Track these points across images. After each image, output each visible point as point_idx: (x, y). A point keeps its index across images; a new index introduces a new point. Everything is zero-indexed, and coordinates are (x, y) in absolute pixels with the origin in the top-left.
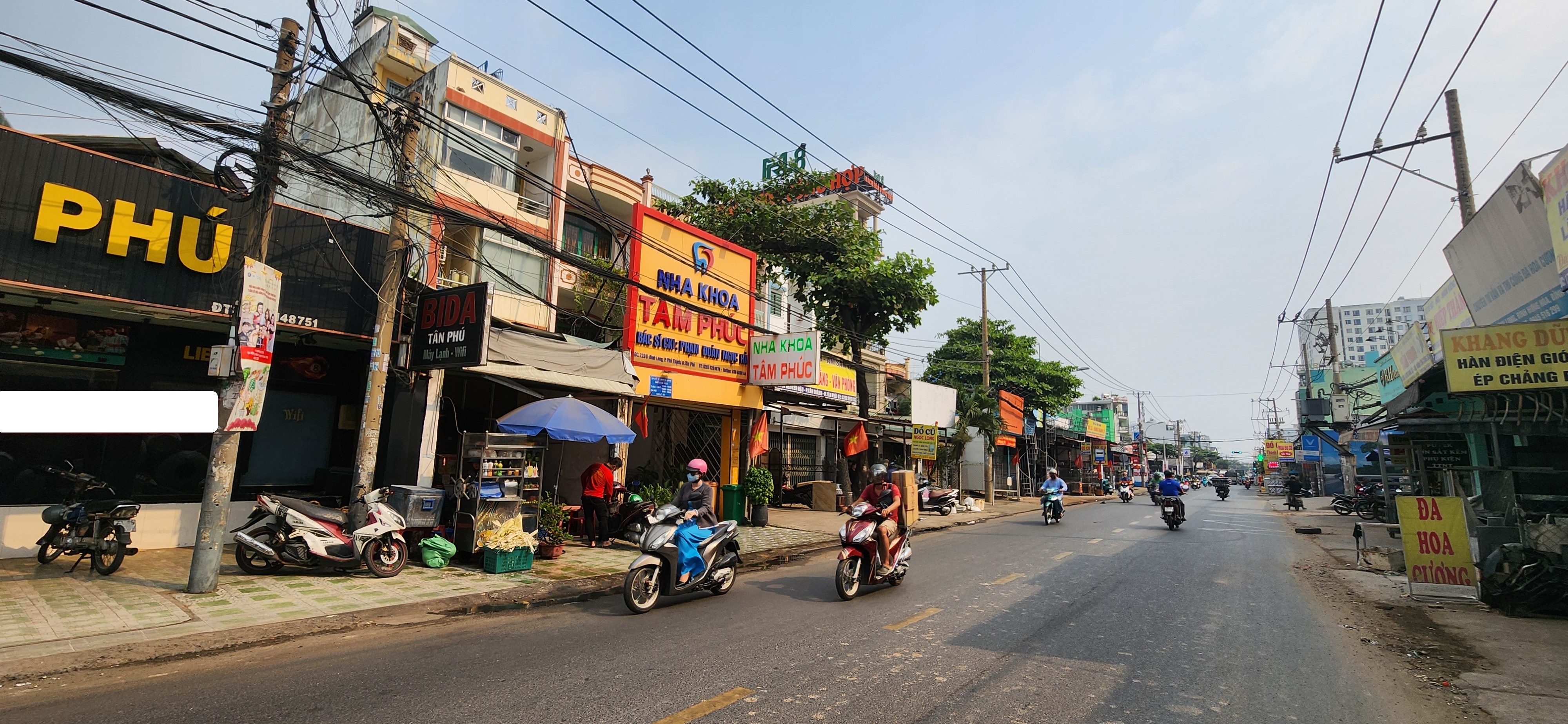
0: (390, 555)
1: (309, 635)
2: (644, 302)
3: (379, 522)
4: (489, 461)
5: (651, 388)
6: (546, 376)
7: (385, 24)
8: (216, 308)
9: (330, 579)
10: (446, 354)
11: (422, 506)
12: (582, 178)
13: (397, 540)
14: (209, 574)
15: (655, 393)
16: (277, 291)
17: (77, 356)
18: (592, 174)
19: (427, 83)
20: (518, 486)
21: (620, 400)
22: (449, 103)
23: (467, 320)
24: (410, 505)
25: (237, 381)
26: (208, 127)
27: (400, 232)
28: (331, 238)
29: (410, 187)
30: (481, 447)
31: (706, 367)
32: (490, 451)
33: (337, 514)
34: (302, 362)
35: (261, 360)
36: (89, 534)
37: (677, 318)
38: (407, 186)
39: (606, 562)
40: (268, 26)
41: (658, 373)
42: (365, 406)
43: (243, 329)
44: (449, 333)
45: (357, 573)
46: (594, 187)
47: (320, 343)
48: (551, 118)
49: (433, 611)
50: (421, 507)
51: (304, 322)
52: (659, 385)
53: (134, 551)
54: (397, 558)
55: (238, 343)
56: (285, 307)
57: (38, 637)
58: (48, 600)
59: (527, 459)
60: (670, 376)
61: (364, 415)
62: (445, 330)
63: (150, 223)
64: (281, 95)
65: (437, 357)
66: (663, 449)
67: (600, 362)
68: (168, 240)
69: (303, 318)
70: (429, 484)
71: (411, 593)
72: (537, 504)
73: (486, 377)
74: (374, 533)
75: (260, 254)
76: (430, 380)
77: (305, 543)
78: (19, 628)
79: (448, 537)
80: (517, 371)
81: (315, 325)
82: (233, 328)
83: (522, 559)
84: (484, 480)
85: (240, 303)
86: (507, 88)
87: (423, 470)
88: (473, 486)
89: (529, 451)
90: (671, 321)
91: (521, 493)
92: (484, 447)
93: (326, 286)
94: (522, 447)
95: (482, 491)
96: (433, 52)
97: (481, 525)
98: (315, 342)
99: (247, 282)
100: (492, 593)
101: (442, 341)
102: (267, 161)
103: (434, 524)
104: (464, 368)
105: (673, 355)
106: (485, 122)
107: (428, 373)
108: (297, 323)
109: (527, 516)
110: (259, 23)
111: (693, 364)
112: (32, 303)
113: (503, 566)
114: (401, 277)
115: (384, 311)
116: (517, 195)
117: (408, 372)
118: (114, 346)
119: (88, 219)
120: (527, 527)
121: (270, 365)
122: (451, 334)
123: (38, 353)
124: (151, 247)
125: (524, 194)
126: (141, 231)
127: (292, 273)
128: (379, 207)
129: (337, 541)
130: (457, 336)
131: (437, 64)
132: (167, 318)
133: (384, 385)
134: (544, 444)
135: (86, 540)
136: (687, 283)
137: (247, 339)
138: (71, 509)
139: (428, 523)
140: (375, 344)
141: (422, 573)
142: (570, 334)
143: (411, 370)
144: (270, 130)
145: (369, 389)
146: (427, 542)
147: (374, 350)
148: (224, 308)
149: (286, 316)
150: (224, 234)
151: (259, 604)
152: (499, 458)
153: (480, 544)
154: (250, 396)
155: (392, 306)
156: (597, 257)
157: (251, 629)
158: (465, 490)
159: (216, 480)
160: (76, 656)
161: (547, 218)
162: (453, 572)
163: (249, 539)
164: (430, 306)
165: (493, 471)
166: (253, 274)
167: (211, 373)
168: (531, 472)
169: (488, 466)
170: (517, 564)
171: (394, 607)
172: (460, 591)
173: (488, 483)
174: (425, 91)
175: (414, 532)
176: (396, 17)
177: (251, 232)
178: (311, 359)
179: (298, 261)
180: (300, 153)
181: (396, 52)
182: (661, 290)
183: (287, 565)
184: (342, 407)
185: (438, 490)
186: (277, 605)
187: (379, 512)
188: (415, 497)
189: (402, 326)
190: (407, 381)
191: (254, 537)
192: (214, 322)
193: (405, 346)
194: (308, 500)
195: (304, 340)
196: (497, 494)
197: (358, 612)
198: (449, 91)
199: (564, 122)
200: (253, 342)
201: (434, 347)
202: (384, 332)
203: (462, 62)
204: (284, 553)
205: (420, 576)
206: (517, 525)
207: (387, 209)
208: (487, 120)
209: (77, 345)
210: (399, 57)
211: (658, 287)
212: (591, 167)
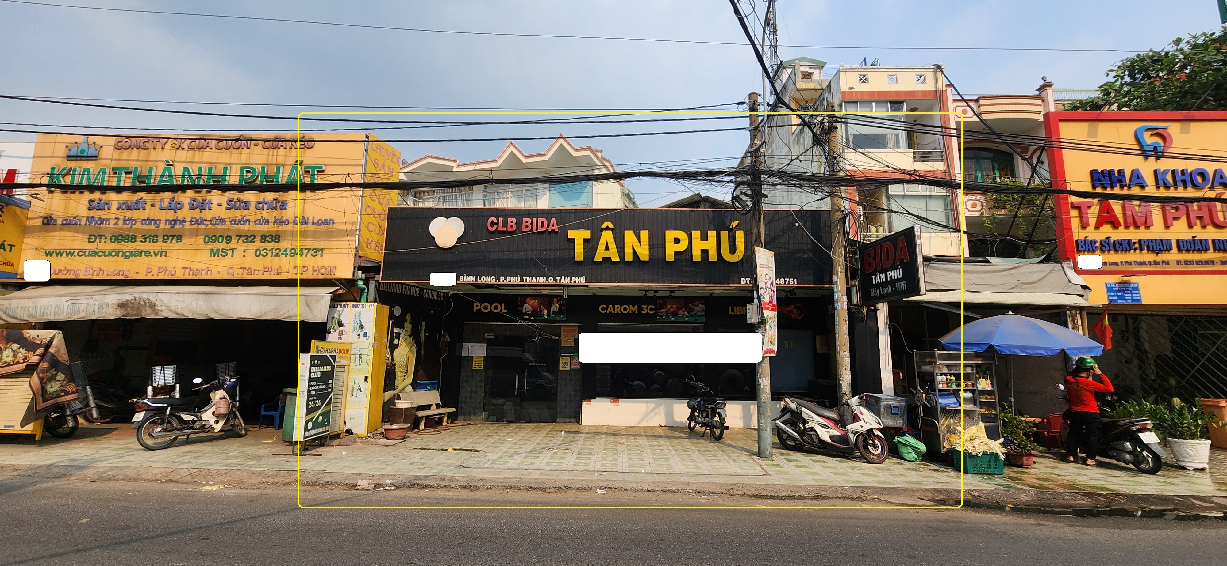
0: (875, 447)
1: (836, 498)
2: (1079, 209)
3: (862, 421)
4: (941, 374)
5: (1109, 296)
6: (979, 297)
7: (791, 70)
8: (743, 281)
9: (836, 459)
10: (889, 290)
11: (892, 411)
12: (970, 113)
13: (878, 436)
14: (768, 447)
15: (1116, 300)
16: (772, 264)
17: (687, 319)
18: (979, 106)
19: (826, 95)
20: (973, 397)
21: (1068, 312)
22: (845, 102)
23: (902, 260)
24: (882, 409)
25: (763, 324)
26: (725, 176)
27: (838, 206)
28: (797, 222)
29: (839, 171)
30: (932, 363)
31: (1187, 263)
32: (941, 366)
33: (833, 413)
34: (788, 309)
35: (773, 310)
36: (707, 416)
37: (1129, 215)
38: (837, 172)
39: (1092, 479)
40: (742, 103)
41: (1115, 279)
42: (837, 335)
43: (761, 292)
44: (888, 273)
45: (853, 457)
46: (984, 117)
47: (799, 294)
48: (929, 76)
49: (923, 497)
50: (890, 411)
51: (789, 282)
52: (1119, 291)
53: (727, 428)
54: (880, 449)
55: (760, 301)
56: (778, 275)
57: (702, 471)
58: (699, 451)
59: (977, 373)
60: (1133, 280)
61: (837, 342)
62: (885, 271)
63: (707, 240)
64: (756, 142)
65: (882, 293)
66: (1136, 361)
67: (1035, 277)
68: (716, 247)
69: (788, 279)
70: (892, 393)
71: (900, 479)
72: (996, 415)
73: (924, 304)
74: (860, 428)
75: (762, 244)
76: (878, 312)
77: (816, 431)
78: (693, 465)
79: (916, 436)
80: (951, 296)
81: (796, 283)
82: (755, 292)
83: (992, 463)
84: (940, 391)
85: (756, 276)
86: (887, 70)
87: (885, 382)
88: (931, 396)
89: (978, 366)
90: (1121, 220)
91: (978, 404)
92: (935, 363)
93: (797, 255)
94: (971, 362)
95: (940, 401)
96: (825, 72)
97: (944, 429)
98: (796, 294)
99: (759, 262)
100: (971, 490)
101: (884, 280)
102: (756, 184)
103: (903, 425)
104: (904, 299)
105: (1132, 256)
106: (874, 104)
107: (875, 307)
108: (785, 284)
109: (988, 424)
110: (738, 104)
111: (1167, 263)
112: (667, 294)
113: (974, 468)
114: (844, 238)
115: (837, 265)
116: (912, 150)
117: (861, 308)
118: (700, 311)
119: (682, 246)
120: (992, 434)
121: (776, 313)
122: (890, 274)
123: (673, 319)
124: (710, 253)
125: (916, 148)
126: (705, 245)
127: (777, 252)
128: (821, 192)
129: (836, 433)
130: (896, 274)
131: (831, 78)
132: (720, 292)
133: (847, 319)
134: (993, 359)
135: (706, 419)
136: (1135, 175)
137: (764, 298)
138: (698, 402)
139: (898, 424)
140: (835, 290)
141: (901, 464)
142: (994, 256)
143: (862, 306)
144: (754, 166)
145: (837, 323)
146: (900, 440)
147: (836, 294)
148: (746, 281)
149: (778, 279)
150: (740, 235)
151: (799, 470)
152: (950, 372)
153: (947, 446)
154: (770, 333)
155: (842, 260)
156: (1001, 178)
157: (800, 486)
158: (924, 398)
159: (762, 387)
160: (721, 485)
161: (942, 161)
162: (929, 467)
163: (783, 426)
164: (869, 255)
165: (947, 384)
166: (760, 256)
167: (749, 321)
168: (984, 384)
169: (940, 378)
170: (988, 468)
171: (891, 488)
172: (940, 484)
173: (944, 393)
174: (826, 101)
175: (888, 430)
176: (798, 61)
177: (755, 231)
178: (793, 306)
179: (779, 243)
180: (771, 174)
181: (802, 84)
182: (1099, 190)
183: (807, 446)
184: (817, 337)
185: (901, 398)
186: (810, 473)
187: (861, 413)
188: (885, 403)
189: (851, 274)
190: (861, 314)
191: (785, 425)
192: (741, 290)
193: (854, 288)
194: (811, 402)
195: (789, 294)
196: (954, 403)
197: (865, 487)
198: (843, 93)
199: (943, 73)
200: (767, 300)
201: (878, 285)
202: (840, 279)
203: (849, 68)
204: (804, 438)
205: (901, 466)
206: (980, 432)
207: (827, 192)
208: (876, 102)
209: (686, 313)
210: (804, 87)
211: (1094, 187)
212: (977, 101)
